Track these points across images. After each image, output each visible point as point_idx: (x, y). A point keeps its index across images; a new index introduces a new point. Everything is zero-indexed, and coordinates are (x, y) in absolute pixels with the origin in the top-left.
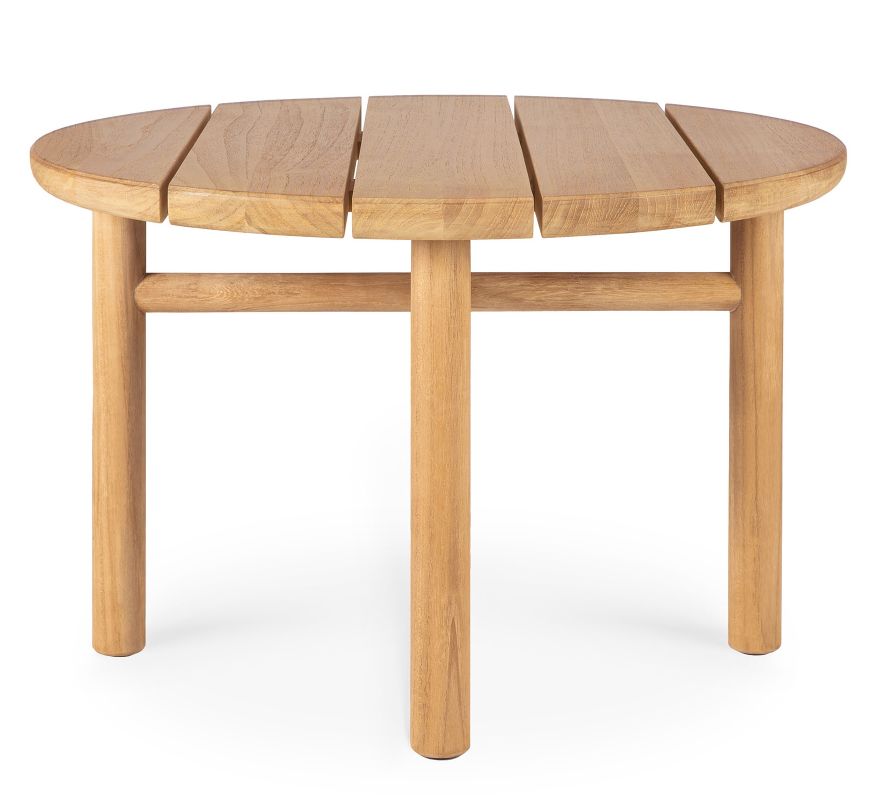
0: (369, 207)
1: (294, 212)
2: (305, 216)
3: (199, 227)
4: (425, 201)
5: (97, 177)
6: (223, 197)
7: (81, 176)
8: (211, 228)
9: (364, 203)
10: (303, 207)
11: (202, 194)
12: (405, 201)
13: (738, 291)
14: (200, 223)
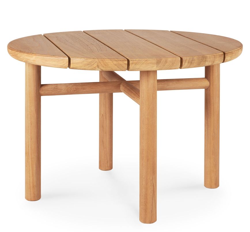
0: (135, 62)
1: (112, 64)
2: (115, 65)
3: (81, 69)
4: (151, 59)
5: (45, 55)
6: (90, 60)
7: (39, 55)
8: (85, 69)
9: (133, 60)
10: (115, 62)
11: (83, 59)
12: (145, 60)
13: (208, 83)
14: (82, 68)
